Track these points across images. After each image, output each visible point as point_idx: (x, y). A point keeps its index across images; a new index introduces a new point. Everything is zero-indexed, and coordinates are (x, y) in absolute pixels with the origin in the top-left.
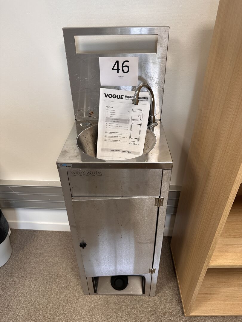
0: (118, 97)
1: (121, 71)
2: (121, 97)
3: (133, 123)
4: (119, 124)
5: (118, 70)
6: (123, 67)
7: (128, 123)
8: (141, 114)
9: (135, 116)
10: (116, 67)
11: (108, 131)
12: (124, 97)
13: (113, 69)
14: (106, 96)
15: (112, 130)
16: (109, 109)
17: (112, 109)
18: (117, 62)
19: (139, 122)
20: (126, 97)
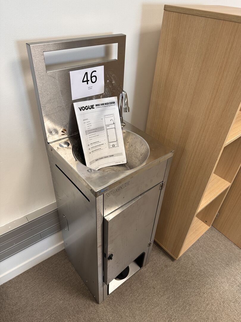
0: (90, 108)
1: (90, 82)
2: (92, 107)
3: (108, 128)
4: (97, 133)
5: (87, 81)
6: (91, 77)
7: (104, 130)
8: (113, 118)
9: (108, 121)
10: (85, 79)
11: (89, 144)
12: (95, 107)
13: (83, 81)
14: (81, 110)
15: (92, 141)
16: (86, 121)
17: (87, 121)
18: (86, 73)
19: (113, 126)
20: (96, 105)
